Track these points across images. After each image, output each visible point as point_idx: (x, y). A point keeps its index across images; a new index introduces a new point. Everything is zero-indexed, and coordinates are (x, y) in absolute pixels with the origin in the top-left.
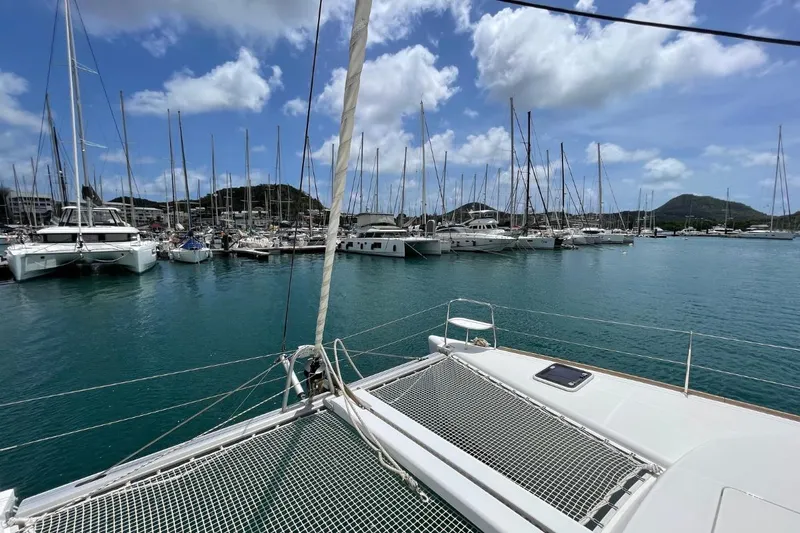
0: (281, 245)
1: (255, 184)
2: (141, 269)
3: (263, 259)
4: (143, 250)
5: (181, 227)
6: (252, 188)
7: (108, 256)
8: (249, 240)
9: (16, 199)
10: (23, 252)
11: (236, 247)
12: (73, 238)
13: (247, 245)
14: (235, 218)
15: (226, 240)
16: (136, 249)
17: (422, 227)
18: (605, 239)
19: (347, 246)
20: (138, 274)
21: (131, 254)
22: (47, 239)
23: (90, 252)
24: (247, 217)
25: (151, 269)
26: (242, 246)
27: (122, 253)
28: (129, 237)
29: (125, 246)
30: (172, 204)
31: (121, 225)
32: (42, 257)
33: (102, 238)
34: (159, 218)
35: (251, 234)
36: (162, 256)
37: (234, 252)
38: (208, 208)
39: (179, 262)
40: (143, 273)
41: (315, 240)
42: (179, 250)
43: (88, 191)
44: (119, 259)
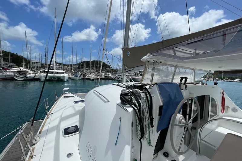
0: (98, 77)
1: (92, 60)
2: (66, 80)
3: (93, 80)
4: (66, 76)
5: (73, 71)
6: (91, 61)
7: (59, 77)
8: (90, 75)
10: (43, 75)
11: (86, 77)
12: (52, 73)
13: (89, 77)
14: (86, 70)
15: (84, 75)
16: (65, 76)
17: (135, 74)
19: (115, 78)
20: (65, 81)
21: (64, 77)
23: (56, 76)
24: (89, 69)
25: (67, 81)
26: (88, 77)
27: (62, 76)
28: (63, 73)
29: (63, 75)
30: (70, 65)
31: (61, 70)
33: (58, 73)
36: (69, 78)
37: (85, 78)
38: (80, 66)
39: (73, 80)
40: (66, 81)
41: (106, 76)
42: (73, 77)
43: (55, 62)
44: (62, 78)
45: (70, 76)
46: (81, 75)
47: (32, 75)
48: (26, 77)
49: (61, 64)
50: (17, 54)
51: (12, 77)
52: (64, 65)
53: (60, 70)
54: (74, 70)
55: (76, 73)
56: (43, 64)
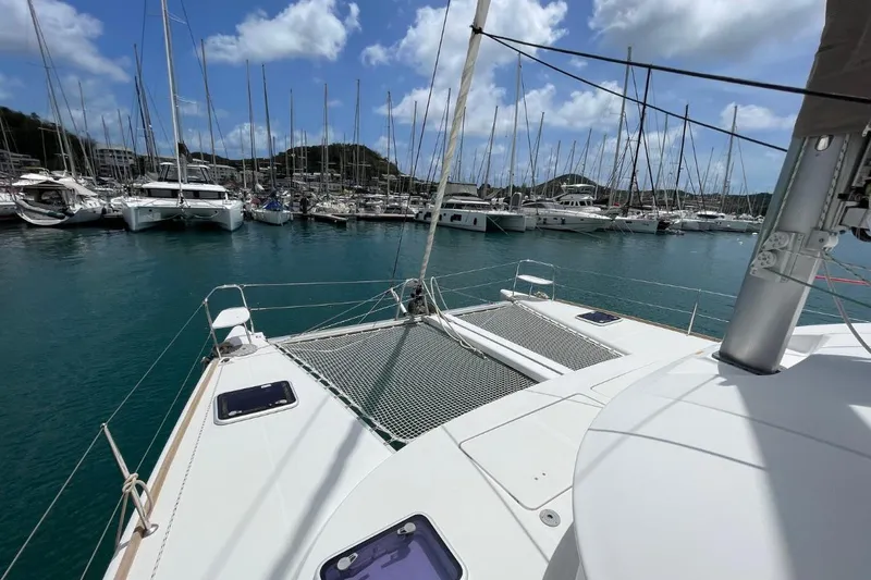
0: (357, 211)
1: (330, 143)
2: (232, 227)
3: (341, 225)
4: (233, 206)
5: (261, 187)
7: (204, 212)
8: (327, 205)
9: (102, 151)
10: (135, 205)
11: (314, 211)
12: (174, 194)
13: (324, 209)
14: (310, 180)
15: (304, 203)
16: (229, 207)
17: (507, 200)
18: (723, 225)
19: (426, 216)
20: (230, 232)
21: (224, 212)
22: (150, 193)
23: (189, 208)
24: (318, 179)
25: (241, 228)
26: (319, 210)
27: (216, 210)
28: (220, 196)
29: (218, 203)
30: (247, 161)
31: (211, 183)
32: (150, 210)
33: (196, 195)
34: (232, 177)
35: (328, 198)
36: (248, 216)
37: (311, 216)
38: (283, 165)
39: (263, 222)
40: (234, 231)
41: (392, 208)
42: (263, 210)
43: (182, 148)
44: (214, 217)
45: (252, 208)
46: (291, 205)
47: (94, 204)
48: (65, 211)
49: (208, 158)
50: (34, 114)
51: (9, 210)
52: (220, 160)
53: (206, 183)
54: (263, 184)
55: (273, 195)
56: (142, 159)
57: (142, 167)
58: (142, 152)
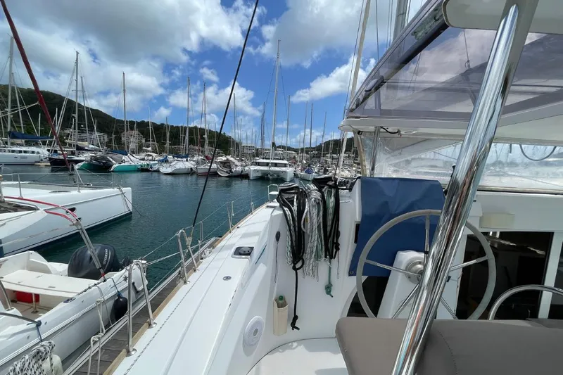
2: (288, 179)
4: (290, 171)
5: (305, 162)
7: (277, 173)
9: (244, 147)
10: (253, 169)
12: (267, 164)
14: (333, 158)
15: (326, 171)
16: (288, 170)
20: (286, 181)
21: (286, 173)
22: (259, 164)
23: (272, 171)
25: (292, 180)
27: (283, 172)
28: (285, 165)
29: (284, 169)
30: (302, 149)
31: (283, 160)
32: (258, 171)
33: (276, 165)
34: (295, 157)
36: (296, 176)
40: (289, 182)
42: (303, 173)
43: (274, 144)
44: (281, 175)
45: (299, 172)
46: (319, 171)
47: (239, 169)
48: (231, 171)
49: (284, 147)
50: (224, 133)
51: (214, 170)
52: (289, 149)
53: (281, 159)
54: (306, 160)
55: (309, 166)
56: (257, 150)
57: (258, 153)
58: (259, 147)
